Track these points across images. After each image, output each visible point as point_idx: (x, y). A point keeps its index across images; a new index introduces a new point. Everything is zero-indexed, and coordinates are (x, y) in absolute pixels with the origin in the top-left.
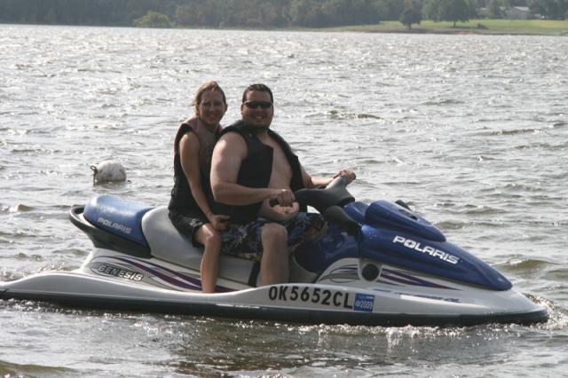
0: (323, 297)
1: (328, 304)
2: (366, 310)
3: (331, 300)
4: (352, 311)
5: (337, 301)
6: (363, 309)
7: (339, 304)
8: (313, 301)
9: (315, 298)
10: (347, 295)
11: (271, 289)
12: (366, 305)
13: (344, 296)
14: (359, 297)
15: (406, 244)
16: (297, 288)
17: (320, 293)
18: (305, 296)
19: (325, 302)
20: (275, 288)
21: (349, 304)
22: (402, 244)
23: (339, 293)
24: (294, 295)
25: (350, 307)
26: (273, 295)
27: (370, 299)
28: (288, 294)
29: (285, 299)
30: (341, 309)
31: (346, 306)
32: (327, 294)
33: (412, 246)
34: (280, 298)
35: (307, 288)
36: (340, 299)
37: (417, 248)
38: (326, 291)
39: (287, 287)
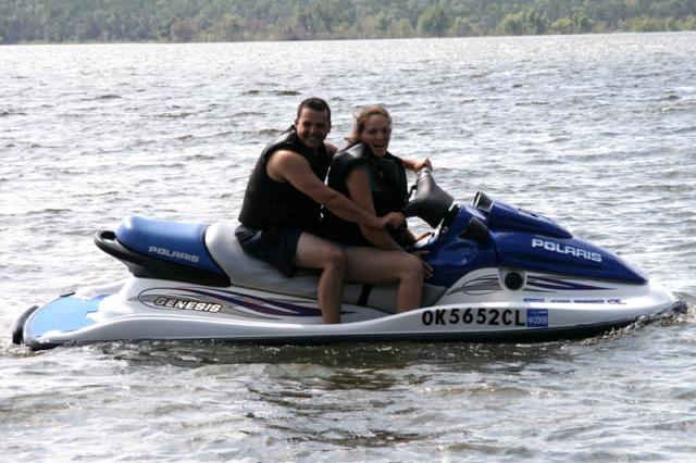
0: (489, 317)
1: (497, 324)
2: (540, 325)
3: (499, 319)
4: (525, 328)
5: (507, 320)
6: (537, 325)
7: (510, 322)
8: (478, 322)
9: (481, 319)
10: (517, 312)
11: (425, 314)
12: (540, 320)
13: (514, 314)
14: (531, 312)
15: (546, 247)
16: (457, 310)
17: (486, 313)
18: (468, 318)
19: (492, 322)
20: (430, 312)
21: (521, 321)
22: (543, 247)
23: (508, 311)
24: (454, 319)
25: (523, 325)
26: (428, 320)
27: (544, 313)
28: (446, 318)
29: (443, 323)
30: (513, 328)
31: (518, 323)
32: (494, 314)
33: (553, 249)
34: (437, 323)
35: (469, 310)
36: (510, 317)
37: (558, 250)
38: (494, 311)
39: (444, 311)
